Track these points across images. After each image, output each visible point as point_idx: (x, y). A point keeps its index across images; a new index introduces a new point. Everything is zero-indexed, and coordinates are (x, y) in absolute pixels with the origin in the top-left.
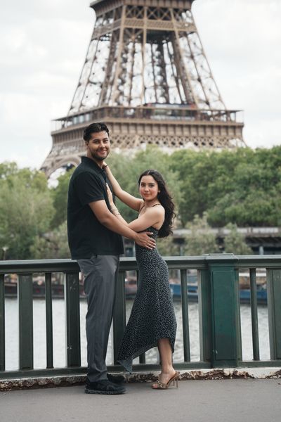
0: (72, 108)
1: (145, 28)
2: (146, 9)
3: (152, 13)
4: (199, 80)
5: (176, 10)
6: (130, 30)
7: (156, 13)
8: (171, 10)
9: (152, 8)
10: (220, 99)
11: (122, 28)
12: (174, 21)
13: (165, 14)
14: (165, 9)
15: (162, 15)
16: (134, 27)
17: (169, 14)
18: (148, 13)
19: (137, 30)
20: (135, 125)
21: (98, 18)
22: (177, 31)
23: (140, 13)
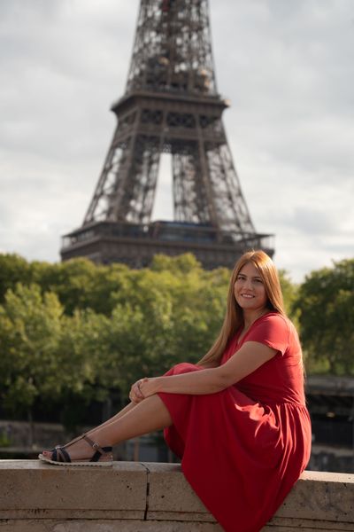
0: (85, 223)
1: (162, 135)
2: (165, 115)
3: (173, 119)
4: (230, 198)
5: (203, 118)
6: (144, 137)
7: (178, 120)
8: (197, 118)
9: (172, 114)
10: (249, 221)
11: (133, 134)
12: (199, 129)
13: (189, 121)
14: (190, 116)
15: (184, 121)
16: (149, 134)
17: (194, 121)
18: (168, 119)
19: (152, 138)
20: (138, 245)
21: (120, 124)
22: (201, 140)
23: (158, 118)
